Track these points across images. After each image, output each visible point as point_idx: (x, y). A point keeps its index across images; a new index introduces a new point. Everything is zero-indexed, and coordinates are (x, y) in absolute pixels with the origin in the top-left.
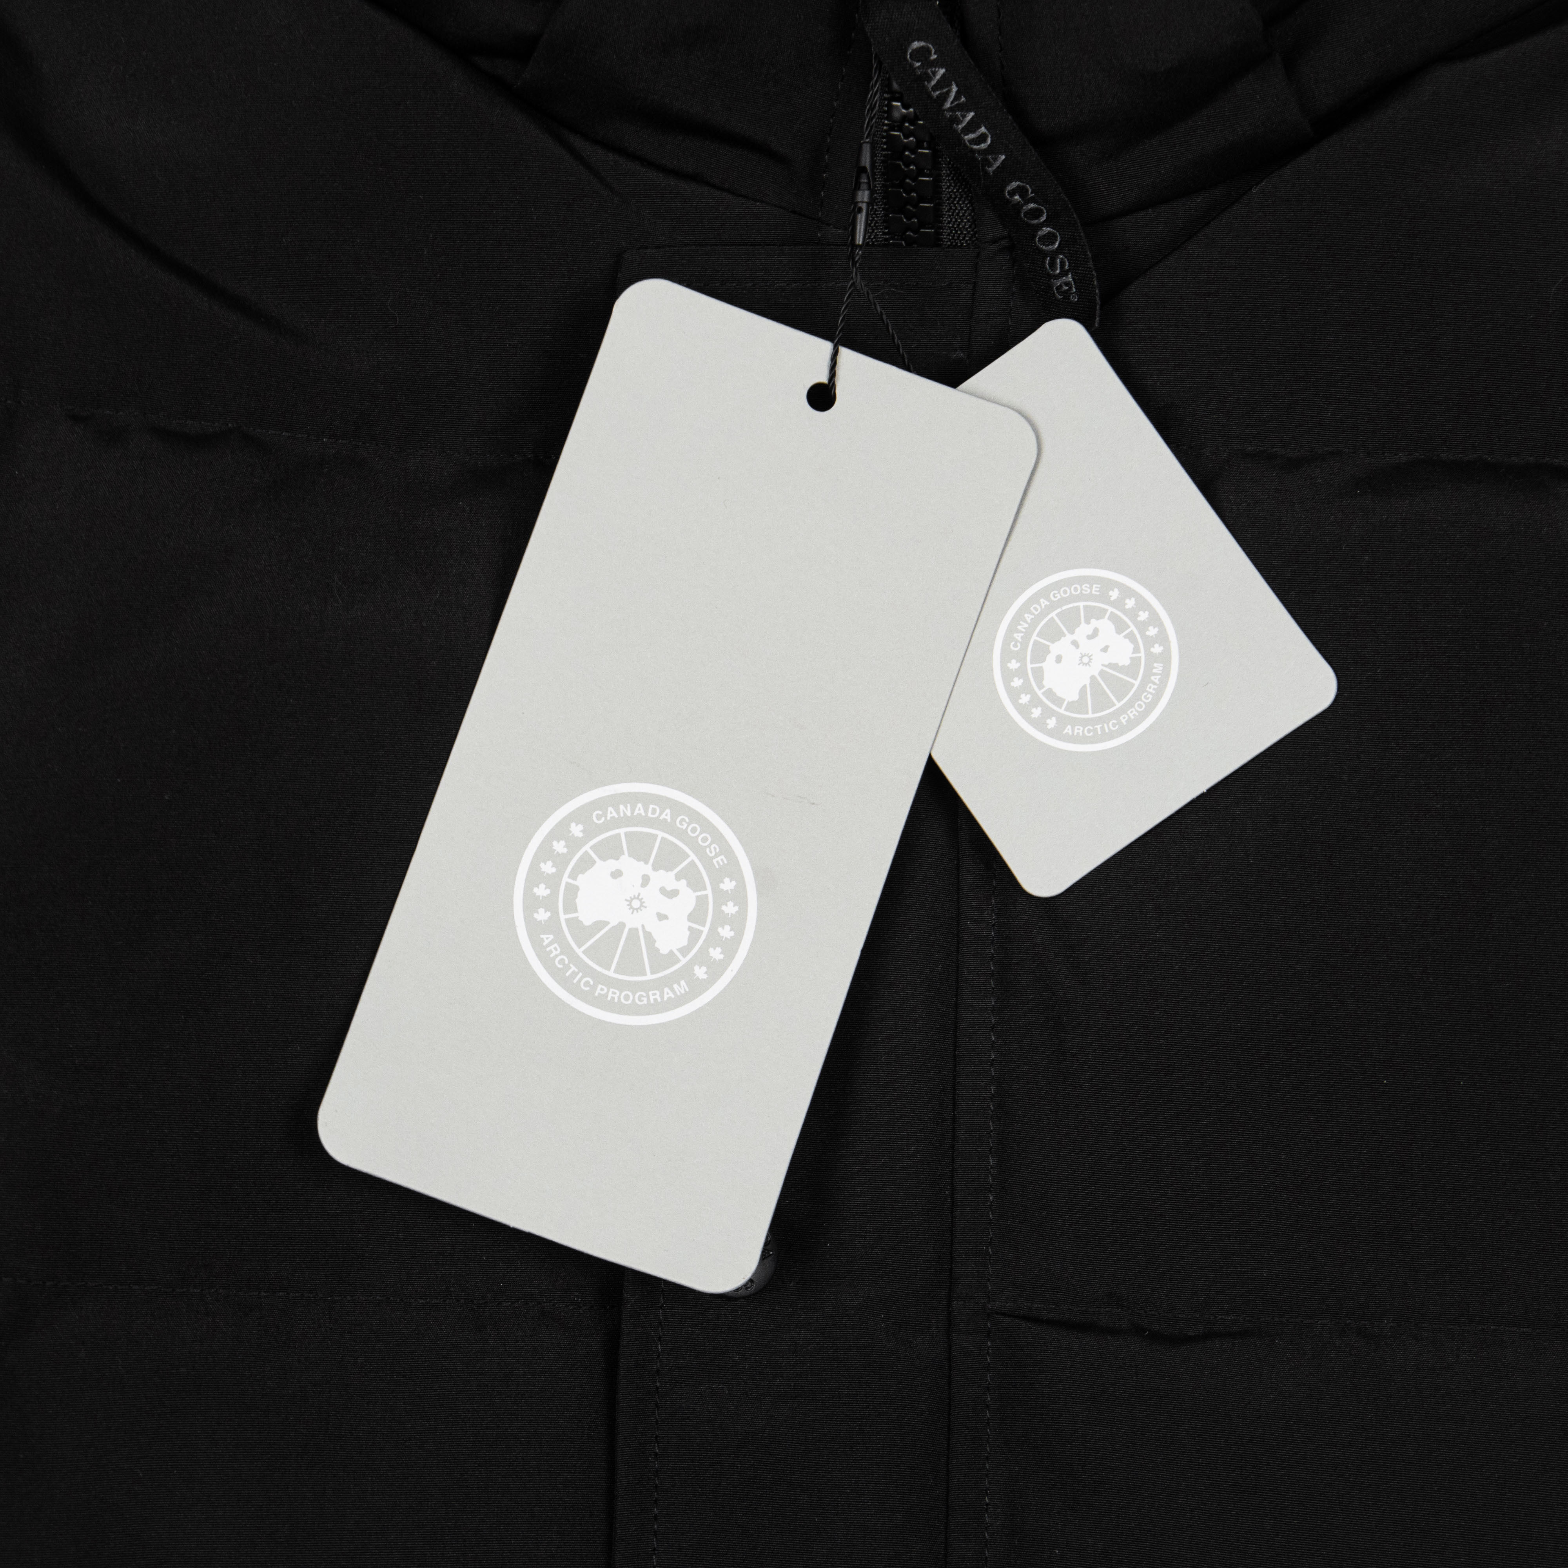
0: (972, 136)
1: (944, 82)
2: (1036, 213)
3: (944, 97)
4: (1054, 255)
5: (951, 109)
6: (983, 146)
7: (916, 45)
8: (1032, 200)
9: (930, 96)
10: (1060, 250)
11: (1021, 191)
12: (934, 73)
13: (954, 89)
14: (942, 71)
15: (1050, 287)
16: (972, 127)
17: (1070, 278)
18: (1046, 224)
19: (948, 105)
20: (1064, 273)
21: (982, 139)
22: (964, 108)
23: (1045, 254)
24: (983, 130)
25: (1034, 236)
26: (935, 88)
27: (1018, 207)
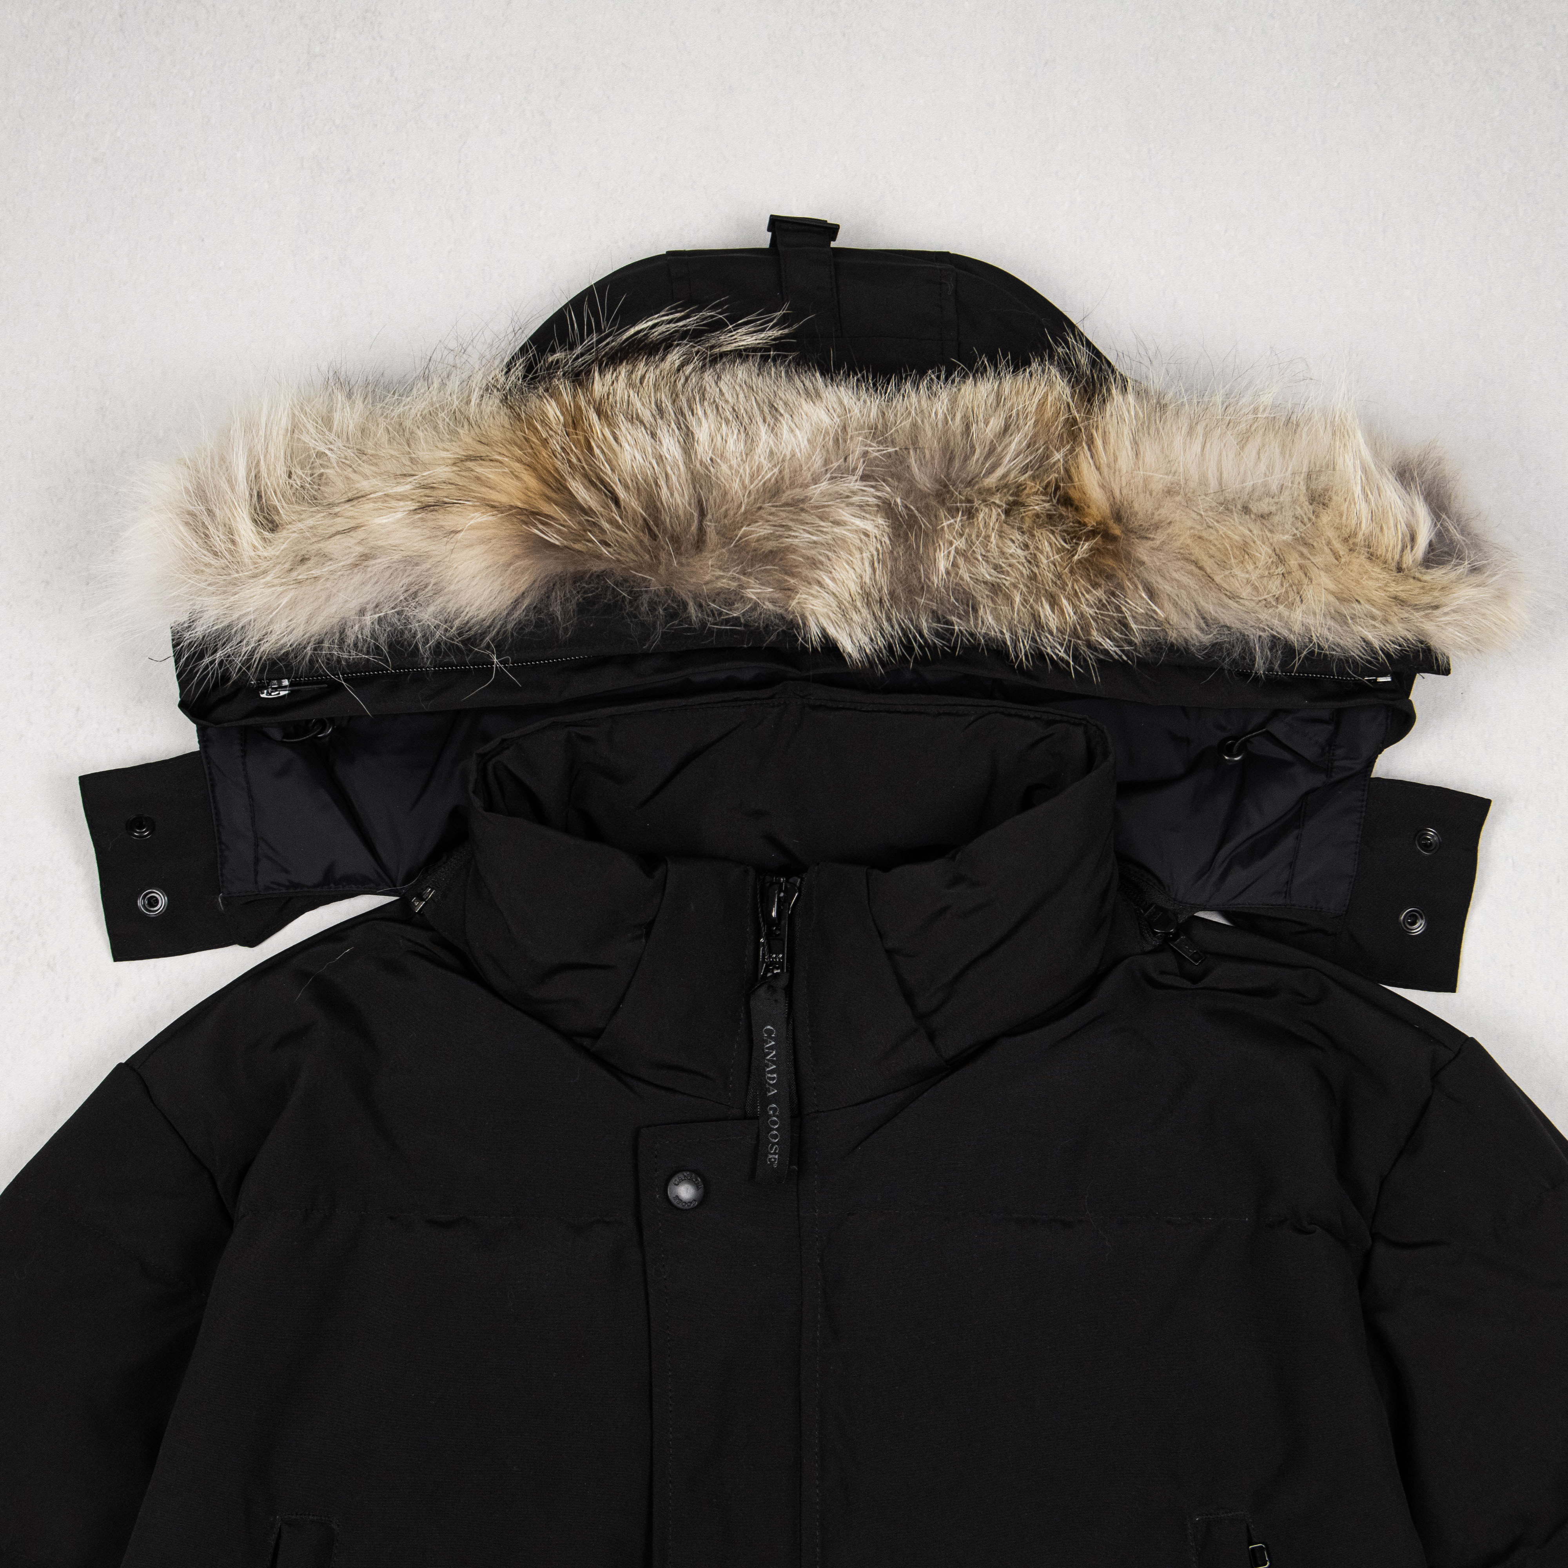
0: (769, 1075)
1: (771, 1048)
2: (775, 1123)
3: (769, 1054)
4: (774, 1144)
5: (768, 1060)
6: (771, 1082)
7: (769, 1027)
8: (777, 1117)
9: (763, 1050)
10: (777, 1143)
11: (775, 1110)
12: (770, 1042)
13: (774, 1053)
14: (773, 1043)
15: (767, 1156)
16: (771, 1072)
17: (777, 1157)
18: (776, 1130)
19: (768, 1058)
20: (775, 1153)
21: (773, 1079)
22: (773, 1062)
23: (770, 1142)
24: (775, 1075)
25: (769, 1133)
26: (767, 1048)
27: (770, 1116)
